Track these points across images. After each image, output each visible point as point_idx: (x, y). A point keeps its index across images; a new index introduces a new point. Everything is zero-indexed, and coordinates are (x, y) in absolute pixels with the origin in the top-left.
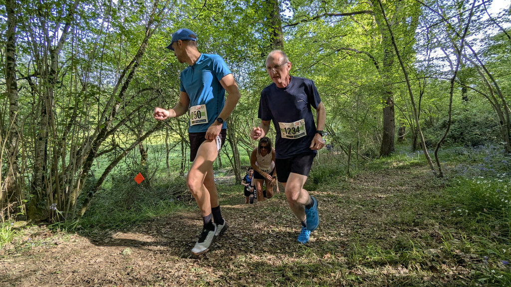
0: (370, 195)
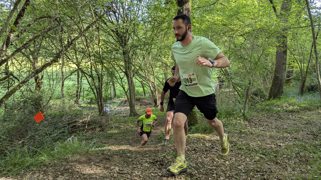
0: (269, 142)
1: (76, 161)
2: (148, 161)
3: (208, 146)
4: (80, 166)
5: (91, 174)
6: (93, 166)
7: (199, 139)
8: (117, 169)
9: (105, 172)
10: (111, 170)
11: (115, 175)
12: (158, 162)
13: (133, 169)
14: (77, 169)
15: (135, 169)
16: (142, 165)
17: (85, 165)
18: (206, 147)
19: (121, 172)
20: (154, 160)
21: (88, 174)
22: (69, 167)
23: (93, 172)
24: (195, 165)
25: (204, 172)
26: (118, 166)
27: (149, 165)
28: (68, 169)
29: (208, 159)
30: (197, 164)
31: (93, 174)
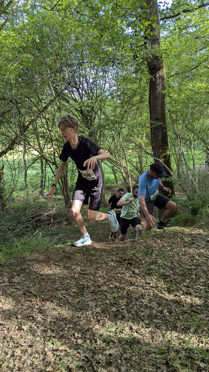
1: (34, 260)
2: (114, 259)
3: (187, 241)
4: (38, 266)
5: (49, 274)
6: (52, 265)
7: (176, 233)
8: (79, 268)
9: (65, 272)
10: (72, 270)
11: (76, 276)
12: (126, 260)
13: (97, 269)
14: (34, 269)
15: (99, 269)
16: (107, 263)
17: (43, 264)
18: (185, 242)
19: (83, 272)
20: (122, 258)
21: (46, 275)
22: (26, 266)
23: (52, 272)
24: (169, 264)
25: (181, 272)
26: (80, 265)
27: (115, 265)
28: (25, 269)
29: (187, 257)
30: (173, 263)
31: (51, 275)
